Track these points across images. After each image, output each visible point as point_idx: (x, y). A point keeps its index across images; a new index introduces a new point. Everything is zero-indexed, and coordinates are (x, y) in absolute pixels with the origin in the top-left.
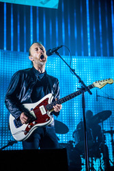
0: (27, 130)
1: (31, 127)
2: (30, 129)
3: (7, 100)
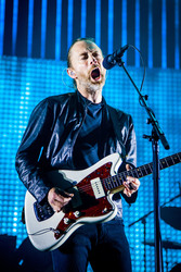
0: (61, 229)
1: (71, 222)
2: (67, 226)
3: (20, 161)
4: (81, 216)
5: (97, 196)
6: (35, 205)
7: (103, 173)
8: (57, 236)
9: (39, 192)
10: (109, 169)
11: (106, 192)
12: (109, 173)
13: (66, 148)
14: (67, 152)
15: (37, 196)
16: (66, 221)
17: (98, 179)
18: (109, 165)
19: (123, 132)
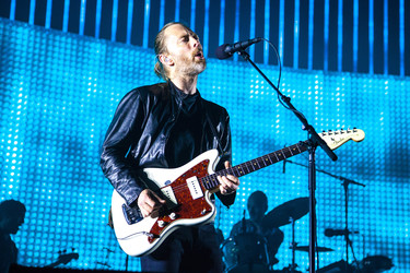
0: (155, 232)
1: (166, 224)
2: (162, 229)
3: (106, 158)
4: (177, 217)
5: (195, 196)
6: (124, 207)
7: (200, 171)
8: (151, 240)
9: (130, 193)
10: (206, 166)
11: (204, 192)
12: (206, 171)
13: (157, 145)
14: (159, 148)
15: (128, 197)
16: (161, 223)
17: (194, 178)
18: (206, 162)
19: (218, 128)
